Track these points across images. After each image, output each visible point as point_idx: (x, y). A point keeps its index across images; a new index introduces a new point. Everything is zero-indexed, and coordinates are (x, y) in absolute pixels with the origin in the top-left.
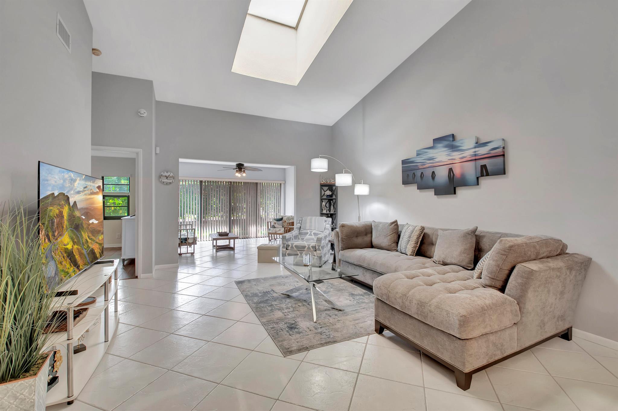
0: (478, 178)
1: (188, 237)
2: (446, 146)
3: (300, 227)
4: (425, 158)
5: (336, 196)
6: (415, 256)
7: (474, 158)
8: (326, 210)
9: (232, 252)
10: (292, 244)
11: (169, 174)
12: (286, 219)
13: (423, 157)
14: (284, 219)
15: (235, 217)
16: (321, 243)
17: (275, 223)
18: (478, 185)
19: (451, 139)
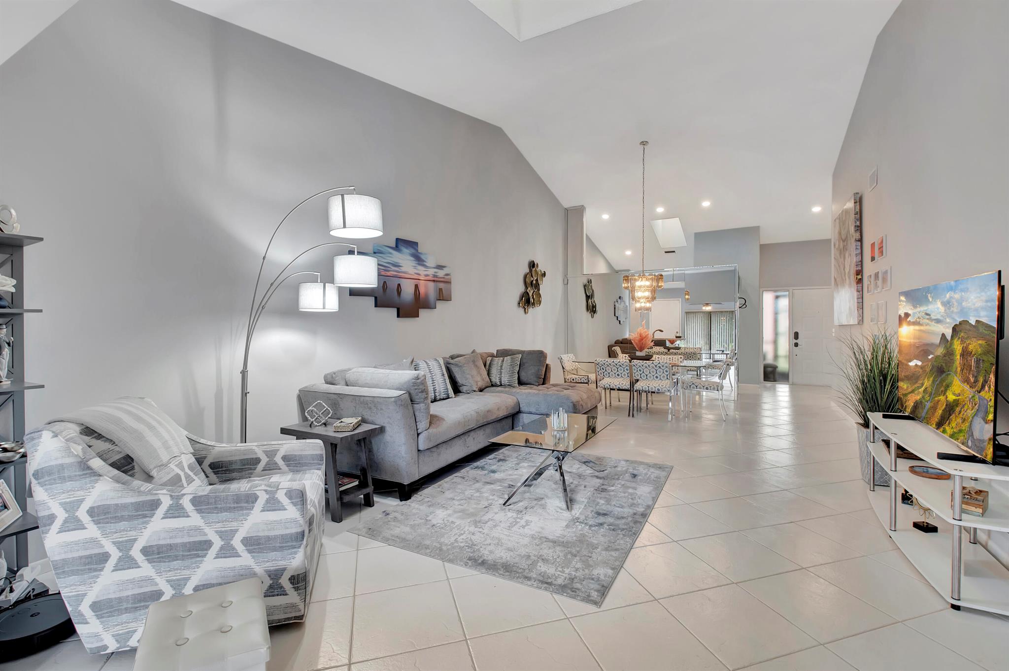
0: (436, 301)
2: (411, 254)
7: (434, 279)
18: (436, 308)
19: (416, 248)
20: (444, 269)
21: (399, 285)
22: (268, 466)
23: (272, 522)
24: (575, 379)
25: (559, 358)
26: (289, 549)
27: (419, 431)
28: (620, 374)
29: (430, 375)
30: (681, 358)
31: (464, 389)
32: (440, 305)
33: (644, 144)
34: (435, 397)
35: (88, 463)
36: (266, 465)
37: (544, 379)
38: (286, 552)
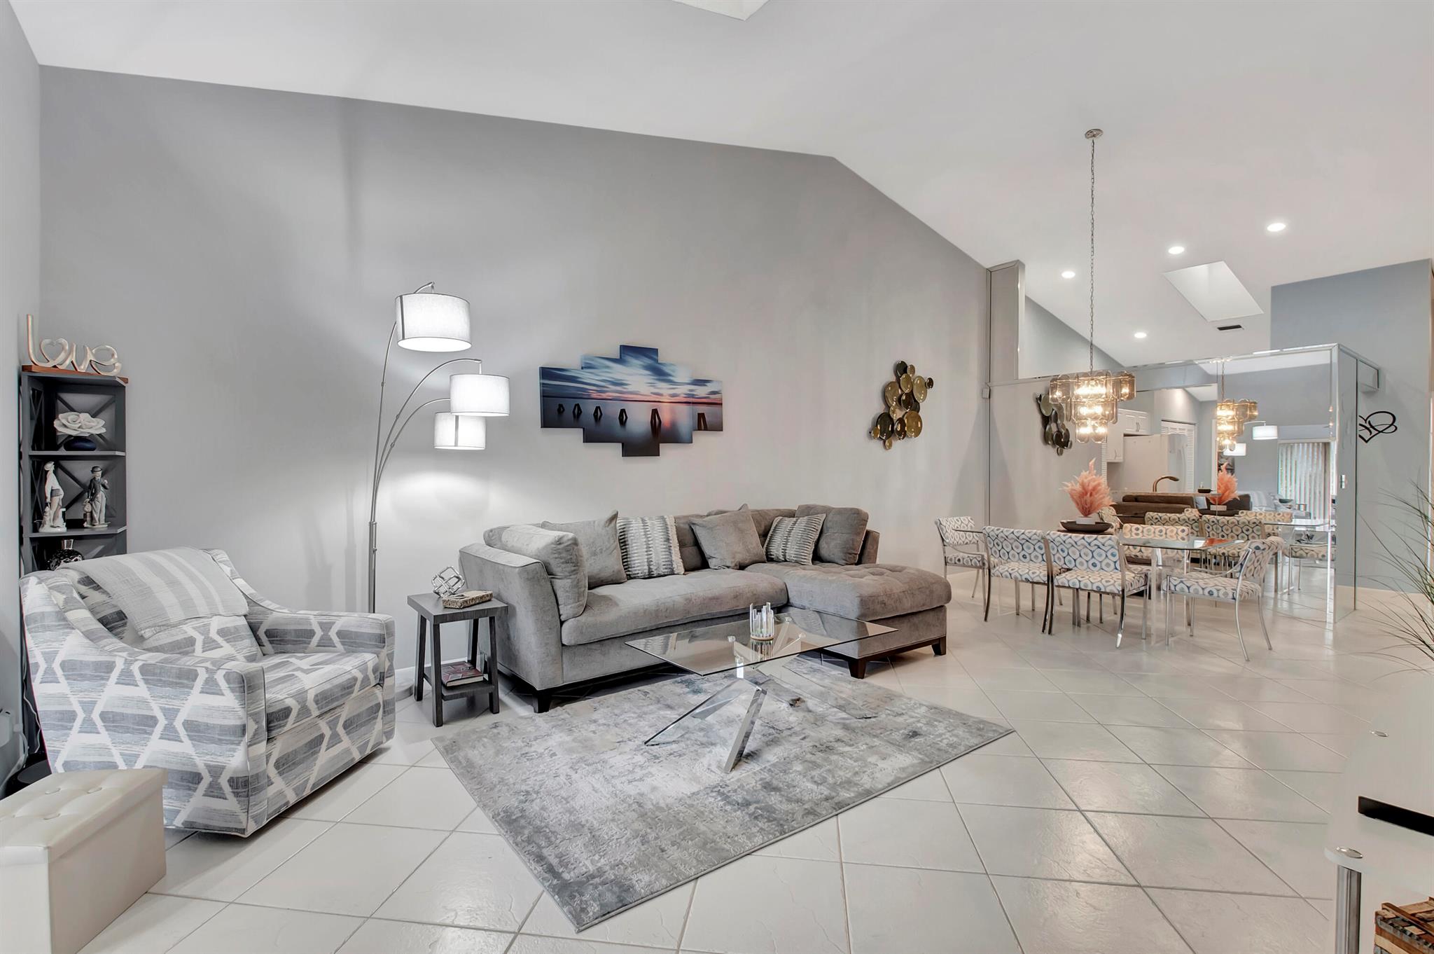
4: (604, 378)
7: (688, 400)
13: (600, 374)
18: (692, 442)
19: (655, 357)
20: (708, 384)
21: (623, 411)
22: (322, 641)
23: (211, 708)
24: (961, 560)
25: (936, 523)
26: (227, 744)
27: (563, 618)
28: (1027, 555)
29: (645, 540)
30: (1183, 531)
31: (712, 563)
32: (701, 438)
33: (1094, 136)
34: (650, 571)
35: (66, 614)
36: (320, 640)
37: (861, 555)
38: (224, 747)
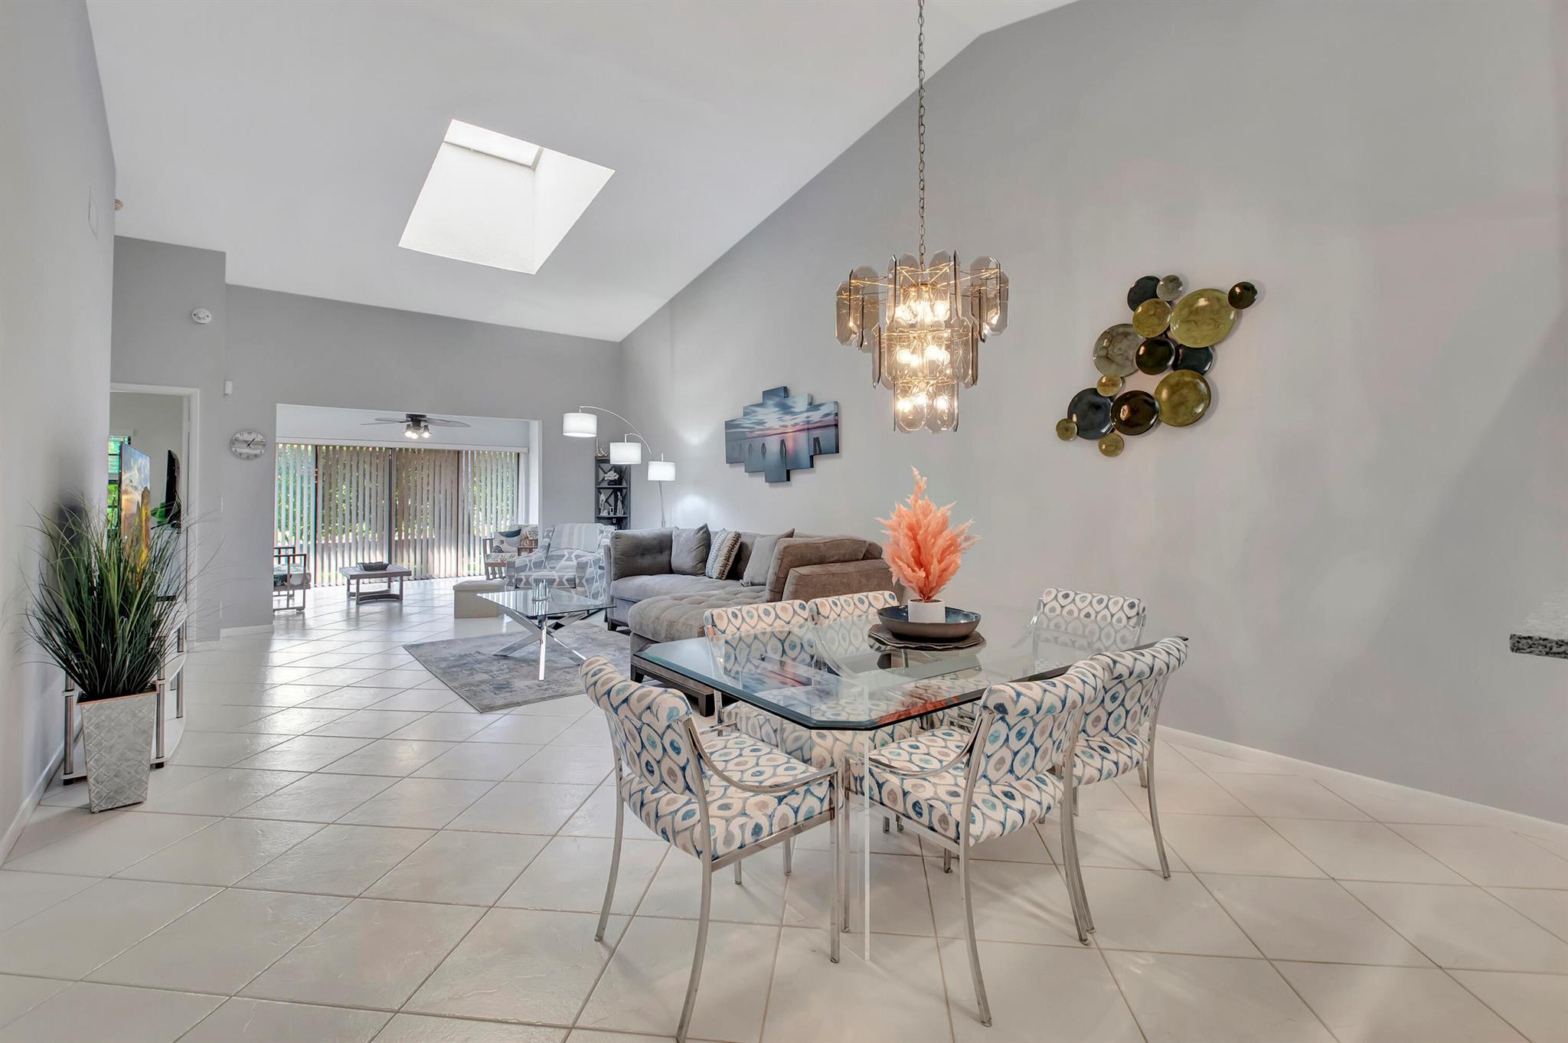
0: (812, 457)
1: (291, 573)
2: (777, 405)
3: (549, 545)
4: (753, 421)
5: (629, 483)
6: (725, 579)
7: (806, 426)
8: (606, 511)
9: (396, 604)
10: (527, 578)
11: (253, 436)
12: (528, 533)
13: (751, 418)
14: (523, 532)
15: (403, 533)
16: (585, 572)
17: (502, 542)
18: (814, 467)
19: (784, 394)
20: (824, 407)
21: (764, 445)
32: (822, 463)
